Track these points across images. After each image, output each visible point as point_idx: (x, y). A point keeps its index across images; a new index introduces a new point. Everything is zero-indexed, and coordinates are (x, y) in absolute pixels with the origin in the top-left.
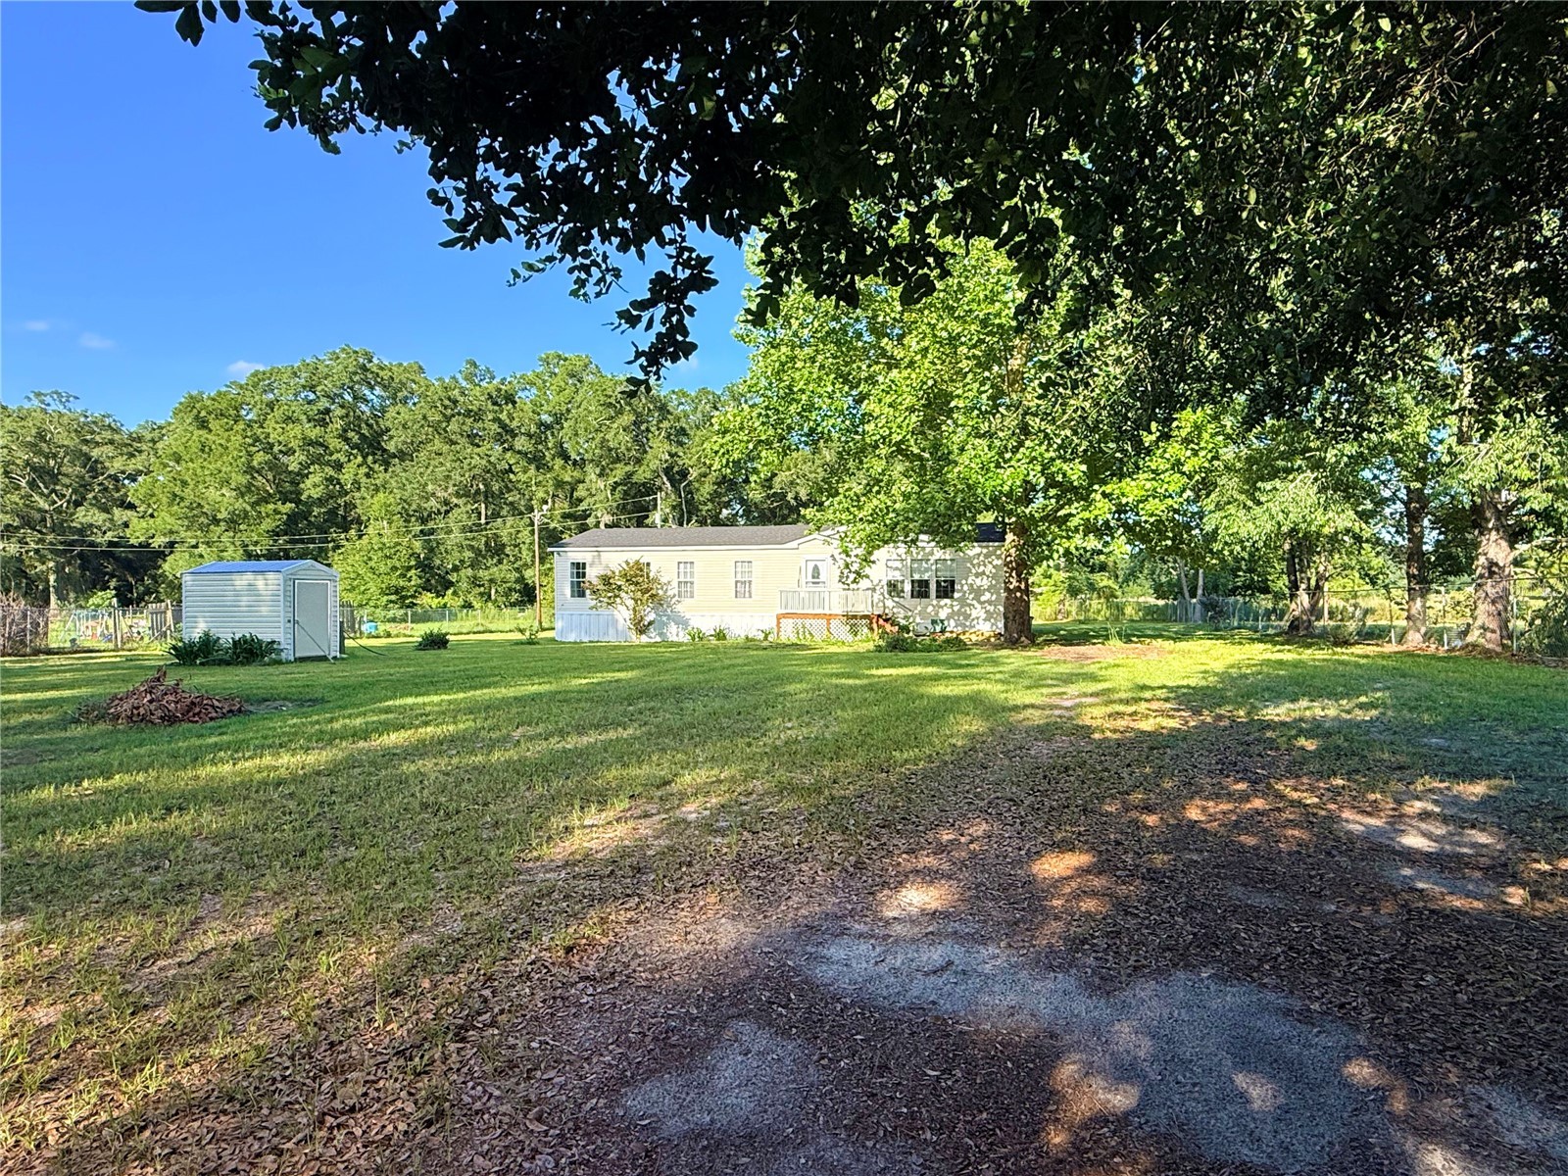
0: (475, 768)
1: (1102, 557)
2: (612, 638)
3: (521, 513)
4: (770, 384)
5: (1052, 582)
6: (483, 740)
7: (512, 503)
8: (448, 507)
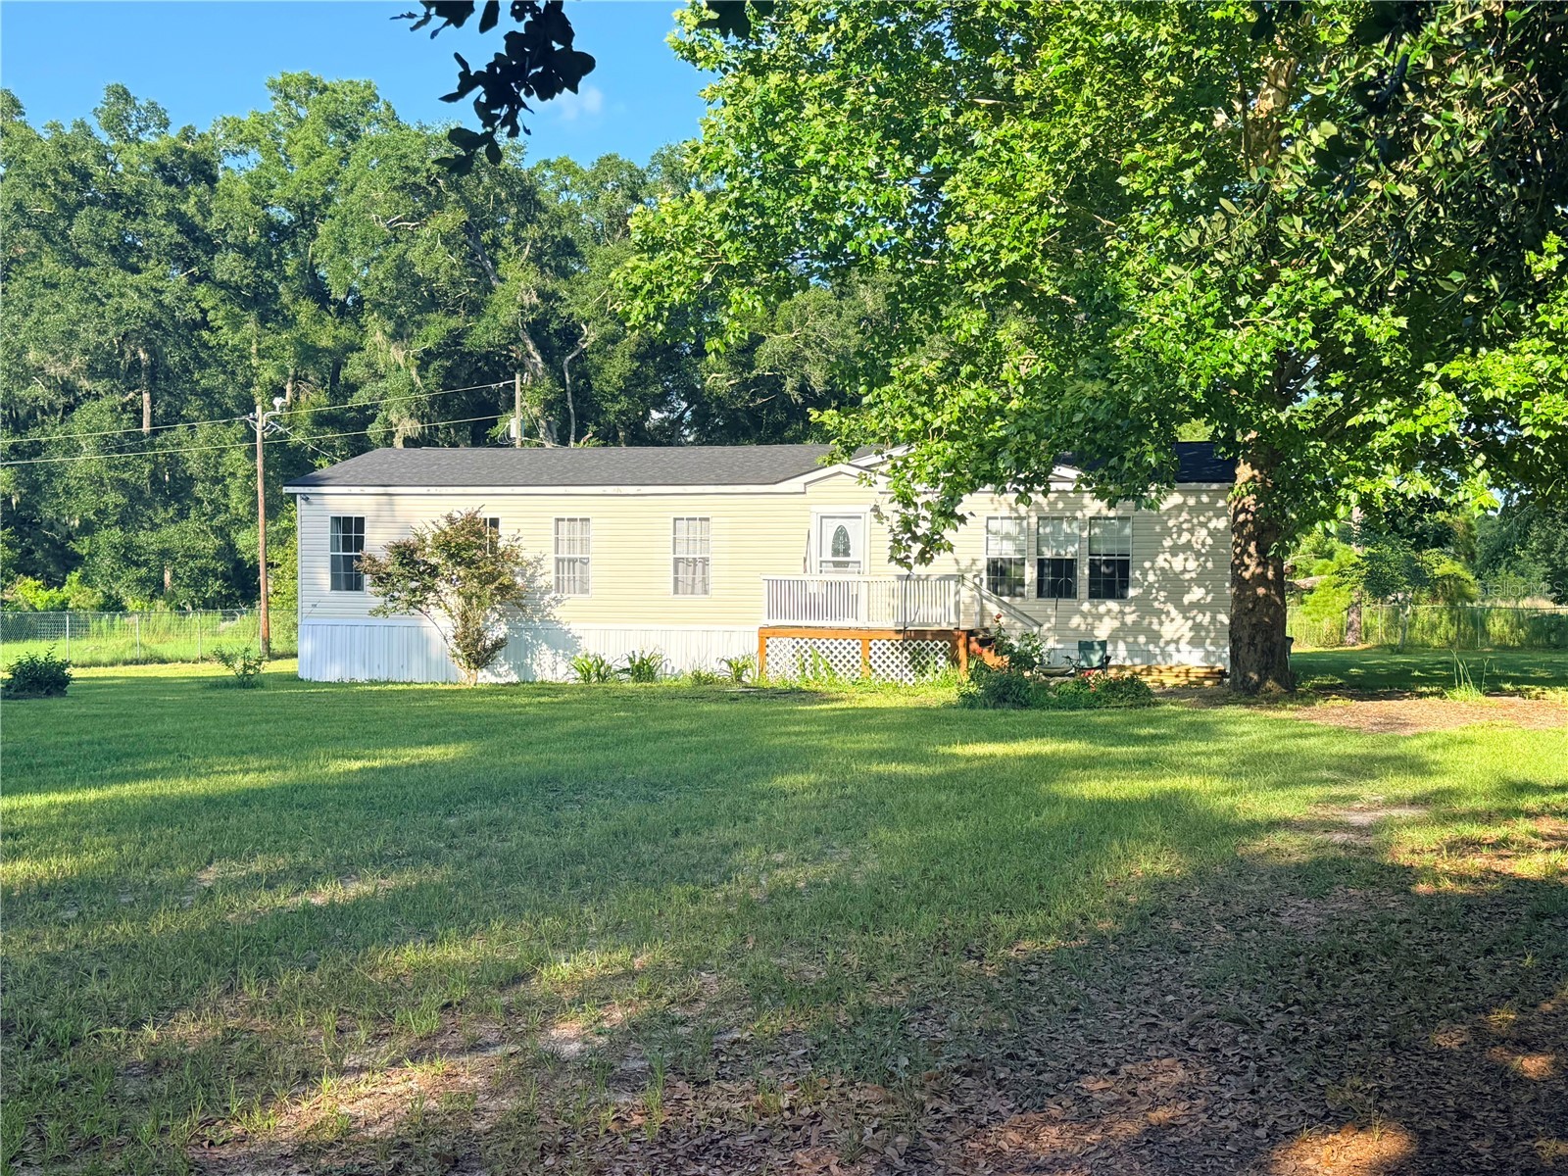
0: (116, 948)
1: (1441, 516)
2: (417, 675)
3: (227, 414)
4: (748, 154)
5: (1333, 565)
6: (137, 888)
7: (207, 393)
8: (71, 400)
